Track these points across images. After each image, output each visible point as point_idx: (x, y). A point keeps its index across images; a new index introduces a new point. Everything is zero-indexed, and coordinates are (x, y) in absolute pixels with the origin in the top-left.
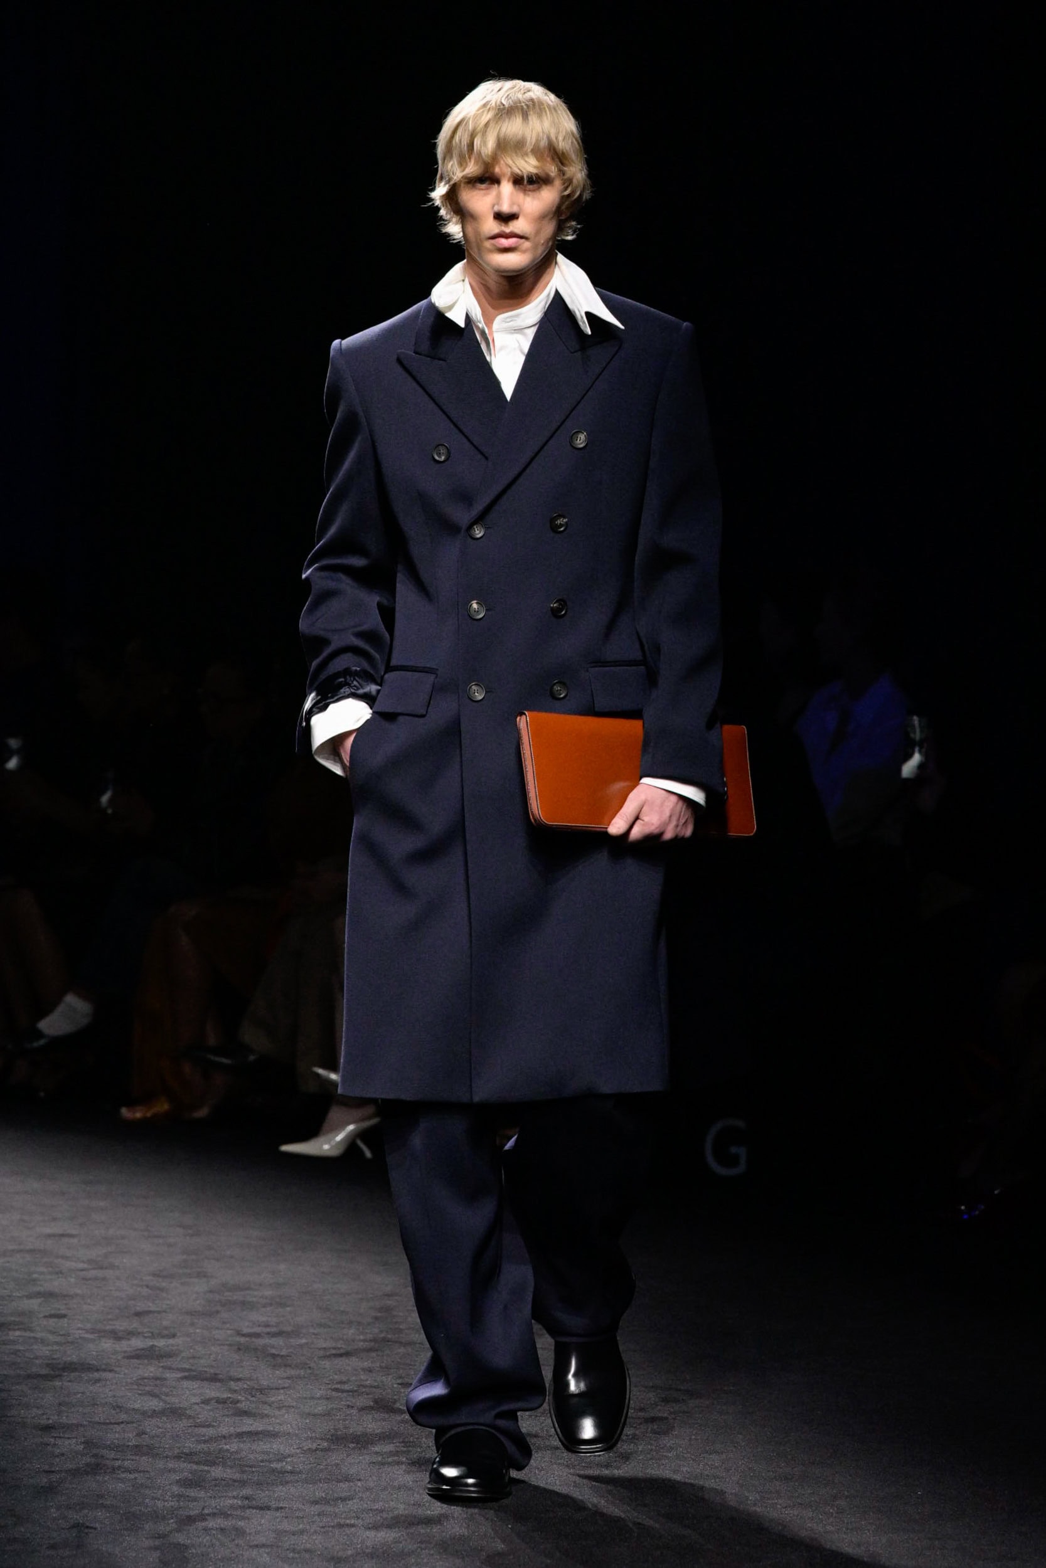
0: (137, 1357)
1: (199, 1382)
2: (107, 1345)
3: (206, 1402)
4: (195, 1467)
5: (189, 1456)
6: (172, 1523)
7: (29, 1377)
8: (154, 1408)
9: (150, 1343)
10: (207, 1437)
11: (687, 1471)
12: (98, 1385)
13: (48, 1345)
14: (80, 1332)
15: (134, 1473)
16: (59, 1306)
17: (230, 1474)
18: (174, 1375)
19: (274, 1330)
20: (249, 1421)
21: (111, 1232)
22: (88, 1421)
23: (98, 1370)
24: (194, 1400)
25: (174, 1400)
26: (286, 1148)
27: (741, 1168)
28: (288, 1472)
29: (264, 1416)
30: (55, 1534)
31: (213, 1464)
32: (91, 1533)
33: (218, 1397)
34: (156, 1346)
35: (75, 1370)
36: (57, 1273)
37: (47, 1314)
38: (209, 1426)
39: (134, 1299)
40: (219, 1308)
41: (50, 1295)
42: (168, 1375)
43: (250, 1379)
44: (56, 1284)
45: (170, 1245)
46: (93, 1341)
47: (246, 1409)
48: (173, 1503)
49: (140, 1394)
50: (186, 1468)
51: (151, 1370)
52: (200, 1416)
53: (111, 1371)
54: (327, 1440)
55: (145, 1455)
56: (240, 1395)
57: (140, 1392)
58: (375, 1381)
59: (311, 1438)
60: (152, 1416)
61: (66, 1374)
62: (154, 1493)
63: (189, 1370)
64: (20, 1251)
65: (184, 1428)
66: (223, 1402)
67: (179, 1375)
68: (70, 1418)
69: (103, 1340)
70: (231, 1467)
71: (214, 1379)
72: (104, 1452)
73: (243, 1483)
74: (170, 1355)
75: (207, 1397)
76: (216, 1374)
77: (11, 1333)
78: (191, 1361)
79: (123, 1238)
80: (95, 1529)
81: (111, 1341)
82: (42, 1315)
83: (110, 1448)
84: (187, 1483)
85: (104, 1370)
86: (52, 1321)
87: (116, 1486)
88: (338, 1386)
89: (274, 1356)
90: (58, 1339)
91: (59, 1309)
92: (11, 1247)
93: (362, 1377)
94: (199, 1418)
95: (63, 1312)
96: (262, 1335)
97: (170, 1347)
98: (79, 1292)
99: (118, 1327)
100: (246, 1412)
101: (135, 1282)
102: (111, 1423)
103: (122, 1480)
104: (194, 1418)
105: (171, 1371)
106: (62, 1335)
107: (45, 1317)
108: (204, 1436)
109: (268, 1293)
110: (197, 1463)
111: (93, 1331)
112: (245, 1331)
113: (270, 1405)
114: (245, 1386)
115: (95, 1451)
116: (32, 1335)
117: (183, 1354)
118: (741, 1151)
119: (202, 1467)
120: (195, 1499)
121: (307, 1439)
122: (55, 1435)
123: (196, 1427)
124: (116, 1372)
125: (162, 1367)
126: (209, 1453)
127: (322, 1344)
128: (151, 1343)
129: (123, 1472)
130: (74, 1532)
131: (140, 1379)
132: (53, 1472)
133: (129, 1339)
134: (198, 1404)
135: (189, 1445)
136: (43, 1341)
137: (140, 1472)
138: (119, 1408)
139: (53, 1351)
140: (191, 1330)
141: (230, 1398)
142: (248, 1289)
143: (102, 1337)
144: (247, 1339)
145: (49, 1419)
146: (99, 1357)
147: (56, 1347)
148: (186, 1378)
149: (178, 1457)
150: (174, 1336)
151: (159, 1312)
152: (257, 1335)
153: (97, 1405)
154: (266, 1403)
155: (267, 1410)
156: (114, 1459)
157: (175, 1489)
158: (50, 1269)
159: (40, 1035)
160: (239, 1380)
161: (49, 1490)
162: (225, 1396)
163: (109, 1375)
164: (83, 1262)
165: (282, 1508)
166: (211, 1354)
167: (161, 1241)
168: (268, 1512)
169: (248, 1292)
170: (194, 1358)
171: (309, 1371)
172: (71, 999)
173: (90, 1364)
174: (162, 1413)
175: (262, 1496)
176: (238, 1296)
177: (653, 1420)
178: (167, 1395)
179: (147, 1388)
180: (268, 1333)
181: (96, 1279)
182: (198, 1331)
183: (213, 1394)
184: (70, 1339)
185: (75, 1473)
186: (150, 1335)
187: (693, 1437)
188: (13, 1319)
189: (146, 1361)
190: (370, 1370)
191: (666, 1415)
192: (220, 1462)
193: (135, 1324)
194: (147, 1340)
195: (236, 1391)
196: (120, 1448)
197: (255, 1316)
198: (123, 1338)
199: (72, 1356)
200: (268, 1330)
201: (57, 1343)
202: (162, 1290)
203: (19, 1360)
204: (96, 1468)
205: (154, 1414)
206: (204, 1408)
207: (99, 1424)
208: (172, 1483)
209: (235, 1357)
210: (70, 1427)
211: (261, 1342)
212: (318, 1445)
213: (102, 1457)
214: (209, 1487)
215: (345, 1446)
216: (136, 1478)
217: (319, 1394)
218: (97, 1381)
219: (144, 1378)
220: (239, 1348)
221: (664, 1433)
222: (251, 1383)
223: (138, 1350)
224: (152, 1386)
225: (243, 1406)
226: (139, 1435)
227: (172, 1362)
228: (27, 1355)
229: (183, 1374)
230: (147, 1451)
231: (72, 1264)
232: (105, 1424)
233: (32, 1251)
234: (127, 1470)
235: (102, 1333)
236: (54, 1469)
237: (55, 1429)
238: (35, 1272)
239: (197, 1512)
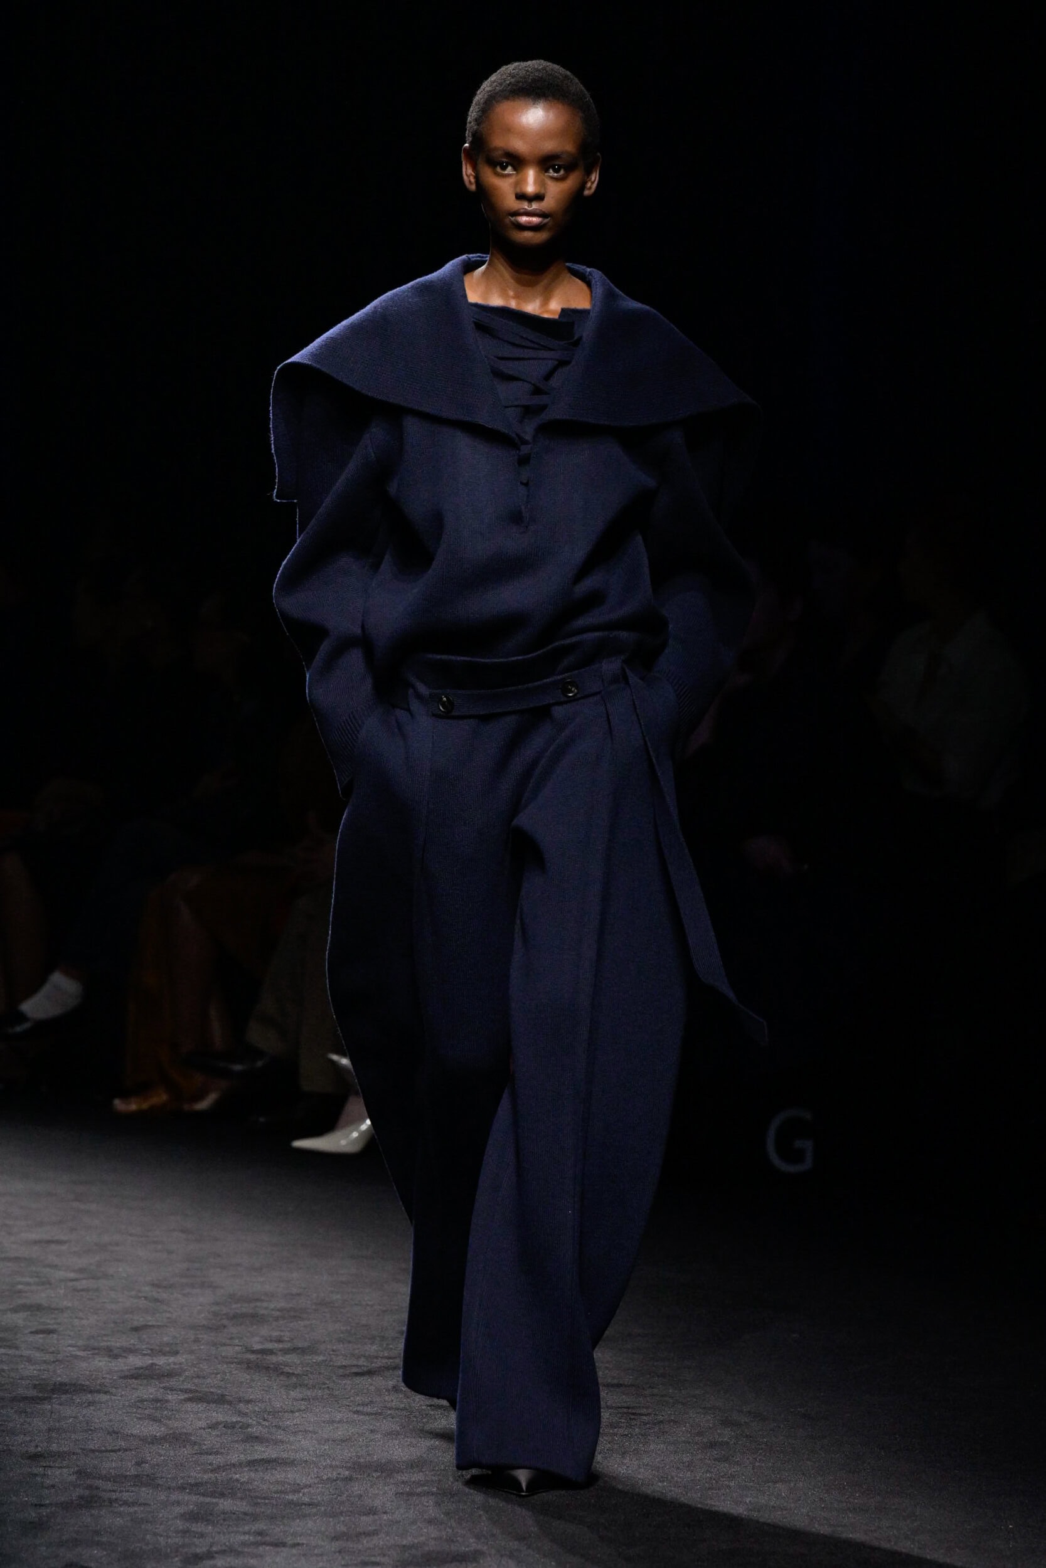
0: (133, 1377)
1: (205, 1405)
2: (101, 1363)
3: (213, 1426)
4: (202, 1499)
5: (194, 1487)
6: (177, 1562)
7: (14, 1400)
8: (154, 1433)
9: (148, 1361)
10: (215, 1466)
11: (750, 1502)
12: (92, 1408)
13: (35, 1364)
14: (71, 1349)
15: (133, 1506)
16: (49, 1321)
17: (242, 1506)
18: (177, 1397)
19: (287, 1345)
20: (259, 1448)
21: (106, 1238)
22: (81, 1449)
23: (91, 1392)
24: (202, 1424)
25: (176, 1424)
26: (300, 1144)
27: (808, 1164)
28: (305, 1505)
29: (276, 1442)
31: (222, 1495)
33: (226, 1421)
34: (156, 1365)
35: (66, 1392)
36: (43, 1284)
37: (33, 1330)
38: (217, 1453)
39: (132, 1313)
40: (225, 1322)
41: (36, 1308)
42: (170, 1397)
43: (261, 1401)
44: (42, 1297)
45: (170, 1252)
46: (83, 1358)
47: (257, 1434)
48: (177, 1539)
49: (140, 1418)
50: (191, 1501)
51: (150, 1391)
52: (206, 1442)
53: (106, 1393)
54: (348, 1468)
55: (146, 1486)
56: (251, 1418)
57: (139, 1416)
58: (402, 1402)
59: (331, 1466)
60: (152, 1443)
61: (55, 1396)
62: (155, 1528)
63: (191, 1391)
65: (189, 1456)
66: (232, 1426)
67: (183, 1397)
68: (61, 1445)
69: (98, 1358)
70: (242, 1499)
71: (221, 1400)
72: (99, 1483)
73: (255, 1517)
74: (171, 1374)
75: (214, 1421)
76: (223, 1396)
78: (196, 1381)
79: (117, 1244)
81: (106, 1359)
82: (26, 1332)
83: (106, 1478)
84: (192, 1517)
85: (99, 1392)
86: (40, 1338)
87: (113, 1521)
88: (360, 1408)
89: (289, 1375)
90: (48, 1357)
91: (49, 1324)
94: (205, 1445)
95: (51, 1327)
96: (274, 1351)
97: (172, 1366)
98: (70, 1305)
99: (113, 1344)
100: (257, 1437)
101: (133, 1293)
102: (107, 1451)
103: (120, 1514)
104: (200, 1445)
105: (174, 1392)
106: (53, 1353)
108: (211, 1464)
109: (282, 1304)
110: (203, 1495)
111: (85, 1348)
112: (257, 1347)
113: (284, 1430)
114: (257, 1409)
115: (89, 1482)
116: (17, 1353)
118: (806, 1145)
119: (208, 1500)
120: (202, 1535)
121: (325, 1467)
122: (45, 1465)
123: (202, 1454)
124: (111, 1394)
125: (164, 1388)
126: (217, 1484)
127: (341, 1361)
128: (151, 1362)
129: (121, 1505)
131: (138, 1401)
132: (42, 1505)
133: (126, 1357)
134: (204, 1429)
135: (195, 1475)
136: (29, 1360)
137: (140, 1505)
138: (115, 1433)
139: (40, 1370)
140: (195, 1347)
141: (241, 1422)
142: (257, 1300)
143: (97, 1354)
144: (259, 1356)
145: (37, 1446)
146: (94, 1376)
147: (44, 1367)
148: (190, 1400)
149: (182, 1488)
150: (176, 1353)
151: (159, 1327)
152: (271, 1352)
153: (91, 1430)
154: (280, 1427)
155: (280, 1435)
156: (110, 1491)
157: (180, 1524)
158: (37, 1280)
159: (22, 1017)
160: (249, 1402)
161: (37, 1527)
162: (234, 1420)
163: (104, 1398)
164: (74, 1271)
165: (298, 1544)
166: (217, 1374)
167: (160, 1247)
168: (284, 1549)
169: (258, 1304)
170: (198, 1377)
171: (327, 1391)
172: (58, 979)
173: (83, 1385)
174: (164, 1439)
175: (277, 1531)
176: (246, 1308)
177: (712, 1445)
178: (169, 1419)
179: (147, 1412)
180: (281, 1350)
181: (87, 1290)
182: (202, 1347)
183: (221, 1418)
184: (60, 1357)
185: (67, 1506)
186: (149, 1352)
187: (757, 1464)
189: (145, 1381)
191: (726, 1439)
192: (229, 1493)
193: (132, 1340)
194: (147, 1358)
195: (246, 1414)
196: (119, 1479)
197: (264, 1331)
198: (121, 1356)
199: (61, 1375)
200: (281, 1346)
201: (45, 1362)
202: (161, 1302)
204: (89, 1502)
205: (154, 1440)
206: (210, 1434)
207: (93, 1451)
208: (176, 1518)
209: (244, 1377)
210: (61, 1455)
211: (273, 1359)
212: (339, 1474)
213: (97, 1488)
214: (217, 1522)
215: (369, 1475)
216: (136, 1512)
217: (339, 1416)
218: (90, 1404)
219: (142, 1401)
220: (249, 1366)
221: (725, 1459)
222: (263, 1406)
223: (136, 1369)
224: (153, 1409)
225: (255, 1430)
226: (138, 1464)
227: (173, 1382)
228: (13, 1374)
229: (186, 1396)
230: (148, 1481)
231: (61, 1274)
232: (101, 1451)
233: (16, 1259)
234: (126, 1503)
235: (96, 1351)
236: (43, 1503)
237: (45, 1458)
238: (20, 1283)
239: (204, 1549)
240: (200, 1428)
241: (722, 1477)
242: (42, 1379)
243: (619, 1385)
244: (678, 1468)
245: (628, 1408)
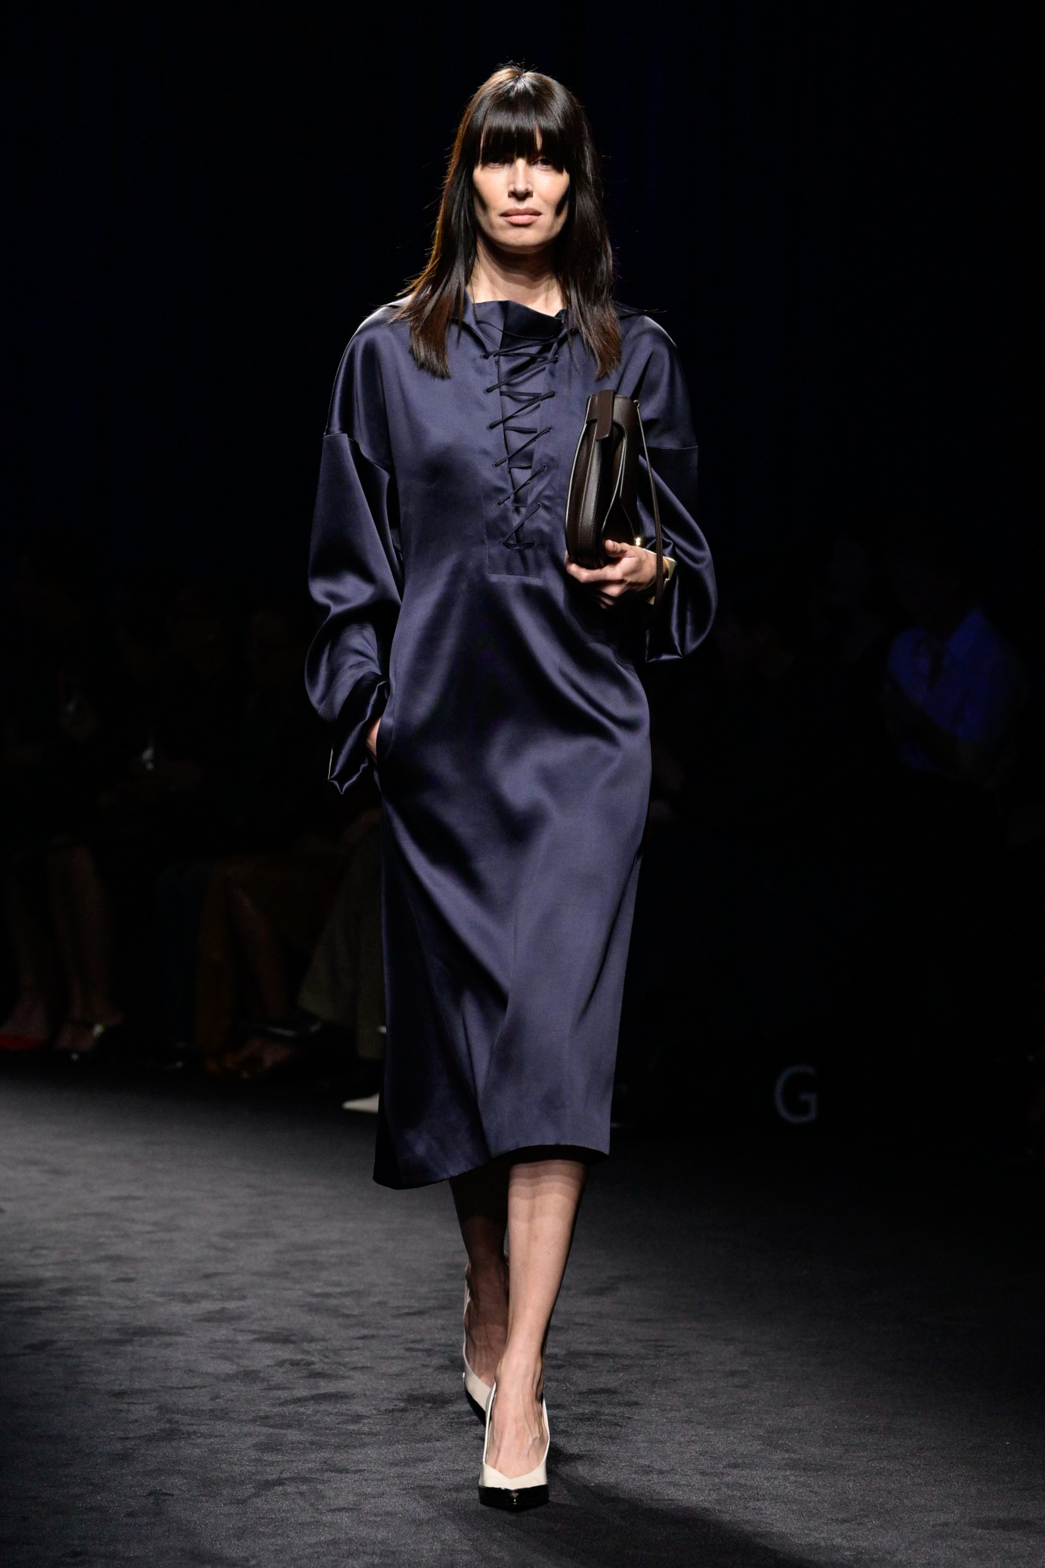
0: (208, 1320)
1: (272, 1344)
2: (177, 1308)
3: (281, 1363)
4: (271, 1430)
5: (265, 1420)
6: (250, 1488)
7: (100, 1342)
8: (227, 1371)
9: (218, 1306)
10: (282, 1400)
11: (769, 1424)
12: (170, 1349)
13: (117, 1310)
14: (148, 1295)
15: (210, 1438)
16: (127, 1270)
17: (306, 1436)
18: (245, 1337)
19: (346, 1289)
20: (324, 1383)
21: (178, 1194)
22: (160, 1386)
23: (170, 1334)
24: (269, 1362)
25: (245, 1362)
26: (350, 1105)
27: (812, 1115)
28: (365, 1434)
29: (338, 1377)
30: (132, 1502)
31: (290, 1426)
32: (168, 1500)
33: (291, 1359)
34: (226, 1308)
35: (146, 1335)
36: (123, 1237)
37: (114, 1278)
38: (284, 1389)
39: (202, 1262)
40: (289, 1268)
41: (116, 1259)
42: (240, 1338)
43: (324, 1340)
44: (121, 1248)
45: (236, 1206)
46: (161, 1304)
47: (320, 1371)
48: (250, 1468)
49: (212, 1358)
50: (262, 1432)
51: (222, 1332)
52: (274, 1379)
53: (181, 1335)
54: (404, 1400)
55: (221, 1419)
56: (314, 1356)
57: (211, 1355)
58: (450, 1339)
59: (388, 1399)
60: (225, 1380)
61: (136, 1338)
62: (230, 1458)
63: (261, 1332)
64: (85, 1215)
65: (259, 1391)
66: (295, 1364)
67: (251, 1337)
68: (143, 1383)
69: (174, 1304)
70: (308, 1430)
71: (286, 1340)
72: (178, 1417)
73: (320, 1446)
74: (240, 1317)
75: (280, 1359)
76: (288, 1336)
77: (79, 1298)
78: (264, 1323)
79: (189, 1199)
80: (173, 1495)
81: (181, 1304)
82: (110, 1280)
83: (185, 1413)
84: (263, 1447)
85: (175, 1334)
86: (121, 1286)
87: (191, 1451)
88: (412, 1345)
89: (347, 1316)
90: (128, 1303)
91: (128, 1273)
92: (75, 1211)
93: (437, 1336)
94: (273, 1381)
95: (131, 1276)
96: (334, 1294)
97: (241, 1309)
98: (147, 1255)
99: (187, 1290)
100: (320, 1373)
101: (203, 1243)
102: (184, 1388)
103: (198, 1446)
104: (268, 1381)
105: (243, 1333)
106: (131, 1299)
107: (114, 1281)
108: (279, 1398)
109: (338, 1251)
110: (272, 1427)
111: (162, 1294)
112: (318, 1290)
113: (344, 1366)
114: (318, 1347)
115: (168, 1416)
116: (101, 1300)
117: (254, 1316)
118: (811, 1098)
119: (277, 1431)
120: (271, 1464)
121: (383, 1400)
122: (128, 1401)
123: (270, 1389)
124: (187, 1336)
125: (234, 1329)
126: (283, 1416)
127: (393, 1303)
128: (222, 1306)
129: (198, 1437)
130: (152, 1499)
131: (212, 1342)
133: (199, 1303)
134: (272, 1366)
135: (264, 1408)
136: (111, 1306)
137: (216, 1436)
138: (190, 1371)
139: (122, 1315)
140: (261, 1291)
141: (302, 1360)
142: (317, 1248)
143: (173, 1300)
144: (319, 1299)
145: (121, 1385)
146: (170, 1321)
147: (125, 1312)
148: (258, 1340)
149: (254, 1421)
150: (244, 1298)
151: (229, 1274)
152: (328, 1295)
153: (170, 1369)
154: (340, 1364)
155: (342, 1371)
156: (188, 1424)
157: (253, 1454)
158: (116, 1233)
161: (124, 1457)
162: (299, 1357)
163: (180, 1339)
164: (150, 1224)
165: (360, 1471)
166: (282, 1316)
167: (227, 1201)
168: (349, 1475)
169: (317, 1251)
170: (265, 1319)
171: (382, 1331)
173: (160, 1328)
174: (236, 1376)
175: (339, 1458)
176: (308, 1256)
177: (733, 1374)
178: (239, 1357)
179: (219, 1352)
180: (340, 1294)
181: (162, 1242)
182: (268, 1292)
183: (287, 1356)
184: (139, 1303)
185: (150, 1439)
186: (220, 1297)
187: (775, 1390)
188: (80, 1284)
189: (217, 1324)
190: (443, 1328)
191: (745, 1368)
192: (296, 1425)
193: (203, 1287)
194: (217, 1302)
195: (308, 1352)
196: (196, 1413)
197: (324, 1275)
198: (194, 1301)
199: (143, 1320)
200: (339, 1290)
201: (127, 1308)
202: (230, 1251)
203: (88, 1326)
204: (171, 1434)
205: (229, 1378)
206: (277, 1371)
207: (171, 1388)
208: (249, 1448)
209: (306, 1319)
210: (143, 1392)
211: (333, 1302)
212: (395, 1406)
213: (177, 1422)
214: (286, 1451)
215: (423, 1406)
216: (212, 1443)
217: (393, 1353)
218: (168, 1345)
219: (215, 1341)
220: (312, 1309)
221: (745, 1386)
222: (324, 1344)
223: (209, 1312)
224: (224, 1349)
225: (317, 1367)
226: (212, 1399)
227: (243, 1324)
228: (97, 1320)
229: (255, 1336)
230: (222, 1415)
231: (137, 1228)
232: (178, 1388)
233: (97, 1215)
234: (202, 1435)
235: (171, 1296)
236: (128, 1436)
237: (129, 1395)
238: (100, 1236)
239: (275, 1476)
240: (268, 1366)
241: (743, 1402)
242: (125, 1324)
243: (647, 1320)
244: (703, 1395)
245: (656, 1341)
